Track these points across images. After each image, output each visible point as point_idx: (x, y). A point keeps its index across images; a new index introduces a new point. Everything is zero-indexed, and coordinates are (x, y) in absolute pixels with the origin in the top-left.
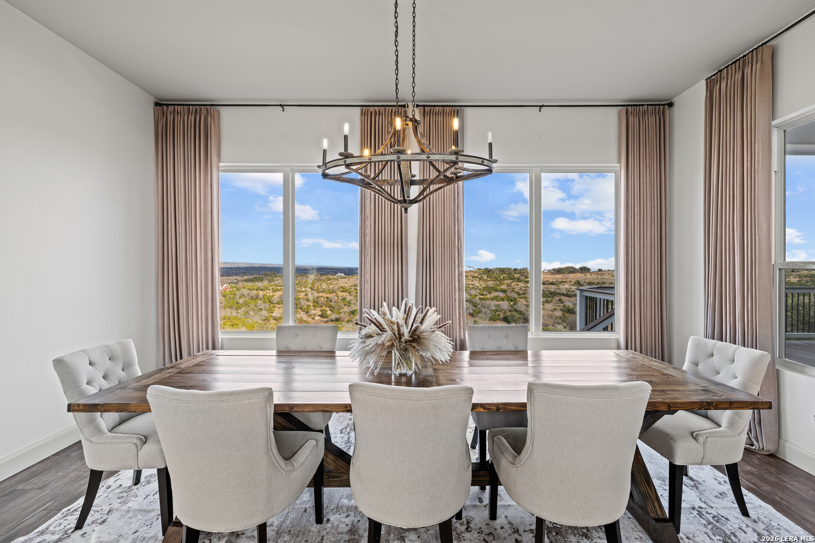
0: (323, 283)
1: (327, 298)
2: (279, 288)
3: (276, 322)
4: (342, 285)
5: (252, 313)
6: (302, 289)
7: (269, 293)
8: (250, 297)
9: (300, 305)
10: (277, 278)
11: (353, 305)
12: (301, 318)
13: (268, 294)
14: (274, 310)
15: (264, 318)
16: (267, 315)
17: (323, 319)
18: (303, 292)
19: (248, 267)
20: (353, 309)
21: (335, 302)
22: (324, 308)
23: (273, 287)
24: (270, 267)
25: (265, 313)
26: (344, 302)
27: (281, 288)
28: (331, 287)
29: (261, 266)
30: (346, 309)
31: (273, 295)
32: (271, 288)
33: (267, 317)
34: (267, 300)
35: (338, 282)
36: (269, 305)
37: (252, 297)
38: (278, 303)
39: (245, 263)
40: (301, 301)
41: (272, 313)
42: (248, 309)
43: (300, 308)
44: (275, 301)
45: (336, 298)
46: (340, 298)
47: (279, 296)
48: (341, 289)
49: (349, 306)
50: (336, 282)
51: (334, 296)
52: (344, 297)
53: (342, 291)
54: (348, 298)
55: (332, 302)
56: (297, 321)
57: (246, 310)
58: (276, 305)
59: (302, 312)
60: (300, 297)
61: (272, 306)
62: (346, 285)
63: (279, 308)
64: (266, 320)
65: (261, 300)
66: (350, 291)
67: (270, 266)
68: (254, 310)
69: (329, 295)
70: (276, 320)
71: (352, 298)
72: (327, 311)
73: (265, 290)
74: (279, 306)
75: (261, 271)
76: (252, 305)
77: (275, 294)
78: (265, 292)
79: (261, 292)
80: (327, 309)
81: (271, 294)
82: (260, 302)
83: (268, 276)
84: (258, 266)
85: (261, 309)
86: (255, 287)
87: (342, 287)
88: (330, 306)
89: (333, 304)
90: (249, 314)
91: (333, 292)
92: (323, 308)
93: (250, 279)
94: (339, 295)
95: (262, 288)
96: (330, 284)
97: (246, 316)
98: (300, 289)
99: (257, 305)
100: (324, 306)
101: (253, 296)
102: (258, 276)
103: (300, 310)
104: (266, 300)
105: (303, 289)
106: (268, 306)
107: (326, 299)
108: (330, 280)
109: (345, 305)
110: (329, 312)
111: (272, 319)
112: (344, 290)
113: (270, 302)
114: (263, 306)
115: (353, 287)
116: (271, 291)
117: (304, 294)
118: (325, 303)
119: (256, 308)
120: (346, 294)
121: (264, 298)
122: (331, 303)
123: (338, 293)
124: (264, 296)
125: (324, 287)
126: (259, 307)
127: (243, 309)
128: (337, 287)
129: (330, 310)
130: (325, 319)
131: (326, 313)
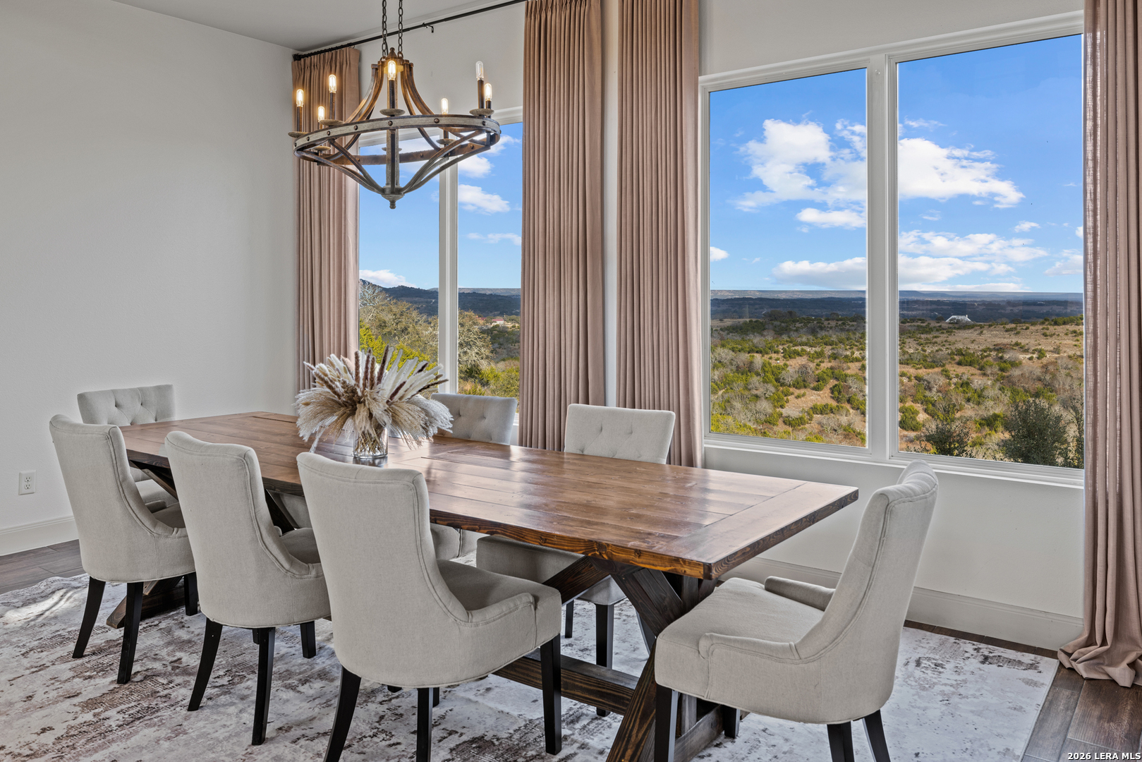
0: (907, 341)
1: (918, 378)
2: (799, 348)
3: (790, 429)
4: (960, 346)
5: (738, 405)
6: (853, 353)
7: (777, 360)
8: (734, 368)
9: (847, 393)
10: (798, 325)
11: (992, 403)
12: (849, 425)
13: (773, 363)
14: (787, 401)
15: (763, 418)
16: (770, 410)
17: (905, 433)
18: (857, 360)
19: (735, 299)
20: (991, 413)
21: (939, 391)
22: (909, 404)
23: (785, 346)
24: (784, 300)
25: (764, 406)
26: (964, 392)
27: (803, 350)
28: (929, 351)
29: (764, 296)
30: (969, 411)
31: (785, 365)
32: (781, 347)
33: (771, 415)
34: (771, 377)
35: (951, 338)
36: (776, 387)
37: (738, 367)
38: (796, 386)
39: (729, 291)
40: (850, 382)
41: (782, 407)
42: (731, 394)
43: (849, 401)
44: (789, 380)
45: (942, 381)
46: (955, 380)
47: (797, 367)
48: (957, 358)
49: (979, 404)
50: (943, 337)
51: (936, 373)
52: (965, 378)
53: (959, 364)
54: (978, 382)
55: (930, 389)
56: (840, 432)
57: (726, 396)
58: (792, 390)
59: (851, 411)
60: (848, 372)
61: (782, 392)
62: (972, 346)
63: (798, 397)
64: (770, 422)
65: (758, 374)
66: (982, 363)
67: (783, 296)
68: (742, 397)
69: (922, 372)
70: (790, 424)
71: (989, 382)
72: (917, 413)
73: (767, 353)
74: (797, 392)
75: (762, 308)
76: (738, 386)
77: (791, 362)
78: (766, 357)
79: (758, 356)
80: (918, 407)
81: (781, 363)
82: (755, 380)
83: (776, 319)
84: (758, 295)
85: (757, 397)
86: (747, 346)
87: (960, 352)
88: (925, 401)
89: (933, 395)
90: (732, 407)
91: (934, 363)
92: (907, 405)
93: (737, 327)
94: (952, 374)
95: (760, 347)
96: (928, 342)
97: (725, 410)
98: (848, 353)
99: (750, 387)
100: (909, 399)
101: (741, 364)
102: (754, 320)
103: (848, 406)
104: (769, 375)
105: (857, 354)
106: (773, 389)
107: (914, 382)
108: (927, 332)
109: (968, 400)
110: (922, 417)
111: (781, 421)
112: (965, 359)
113: (777, 380)
114: (762, 390)
115: (993, 353)
116: (780, 356)
117: (858, 364)
118: (913, 391)
119: (746, 393)
120: (972, 370)
121: (764, 371)
122: (927, 393)
123: (948, 367)
124: (764, 365)
125: (911, 351)
126: (754, 392)
127: (720, 393)
128: (945, 352)
129: (926, 411)
130: (912, 434)
131: (914, 419)
